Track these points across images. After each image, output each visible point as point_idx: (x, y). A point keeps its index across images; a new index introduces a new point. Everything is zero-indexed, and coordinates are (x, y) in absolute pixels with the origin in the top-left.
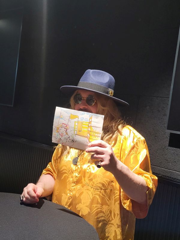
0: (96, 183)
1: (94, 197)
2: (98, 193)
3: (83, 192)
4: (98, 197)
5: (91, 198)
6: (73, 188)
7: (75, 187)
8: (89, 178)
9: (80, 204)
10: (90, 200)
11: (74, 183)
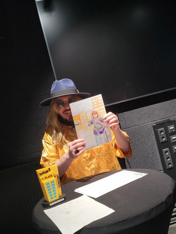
0: (103, 152)
1: (107, 160)
2: (107, 157)
3: (99, 162)
4: (108, 159)
5: (106, 162)
6: (89, 164)
7: (90, 162)
8: (97, 151)
9: (102, 170)
10: (106, 164)
11: (88, 160)
